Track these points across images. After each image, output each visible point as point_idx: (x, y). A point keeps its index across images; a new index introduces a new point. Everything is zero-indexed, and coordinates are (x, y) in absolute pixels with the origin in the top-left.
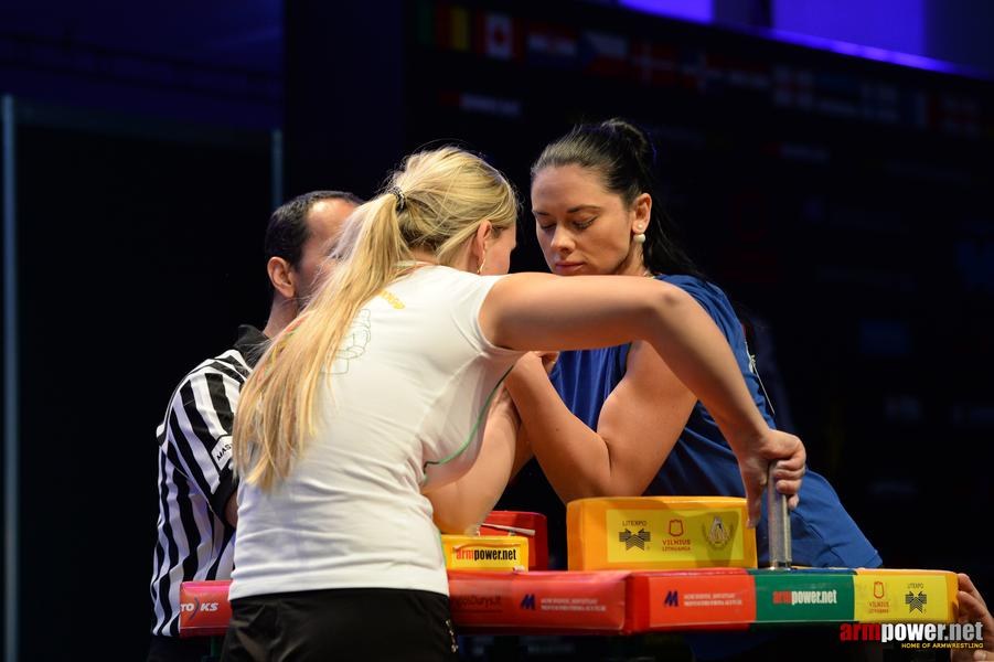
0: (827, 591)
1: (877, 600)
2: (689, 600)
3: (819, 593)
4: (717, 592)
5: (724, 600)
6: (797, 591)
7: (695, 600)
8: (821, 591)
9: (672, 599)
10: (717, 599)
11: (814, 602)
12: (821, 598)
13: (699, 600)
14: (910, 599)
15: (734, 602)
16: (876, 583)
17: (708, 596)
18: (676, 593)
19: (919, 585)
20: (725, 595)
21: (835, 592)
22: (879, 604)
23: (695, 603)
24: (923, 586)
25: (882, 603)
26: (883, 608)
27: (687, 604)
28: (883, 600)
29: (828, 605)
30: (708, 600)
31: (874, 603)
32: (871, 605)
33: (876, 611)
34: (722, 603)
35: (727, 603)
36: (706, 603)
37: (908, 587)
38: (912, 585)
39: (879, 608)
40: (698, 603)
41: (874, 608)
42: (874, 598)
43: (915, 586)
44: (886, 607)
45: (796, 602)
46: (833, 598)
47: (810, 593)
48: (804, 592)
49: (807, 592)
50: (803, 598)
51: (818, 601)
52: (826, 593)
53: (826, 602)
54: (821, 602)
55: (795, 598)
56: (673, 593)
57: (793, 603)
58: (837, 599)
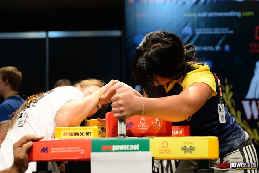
0: (134, 145)
1: (163, 149)
2: (54, 150)
3: (128, 146)
4: (70, 146)
5: (75, 149)
6: (116, 145)
8: (130, 144)
11: (125, 149)
12: (129, 148)
13: (60, 150)
15: (79, 150)
17: (65, 148)
18: (47, 148)
20: (73, 148)
21: (138, 145)
22: (165, 150)
23: (57, 151)
24: (193, 143)
25: (167, 150)
26: (167, 152)
27: (53, 152)
28: (167, 149)
29: (134, 150)
30: (65, 150)
31: (162, 150)
32: (160, 150)
33: (163, 153)
34: (73, 151)
35: (75, 151)
36: (64, 151)
37: (183, 144)
38: (186, 143)
39: (165, 152)
40: (59, 151)
41: (162, 152)
42: (162, 148)
43: (187, 143)
44: (169, 152)
45: (115, 150)
46: (137, 147)
47: (123, 146)
48: (120, 146)
49: (121, 146)
50: (119, 148)
51: (128, 149)
52: (132, 146)
53: (133, 149)
54: (129, 149)
55: (114, 148)
56: (45, 148)
57: (113, 150)
58: (139, 148)
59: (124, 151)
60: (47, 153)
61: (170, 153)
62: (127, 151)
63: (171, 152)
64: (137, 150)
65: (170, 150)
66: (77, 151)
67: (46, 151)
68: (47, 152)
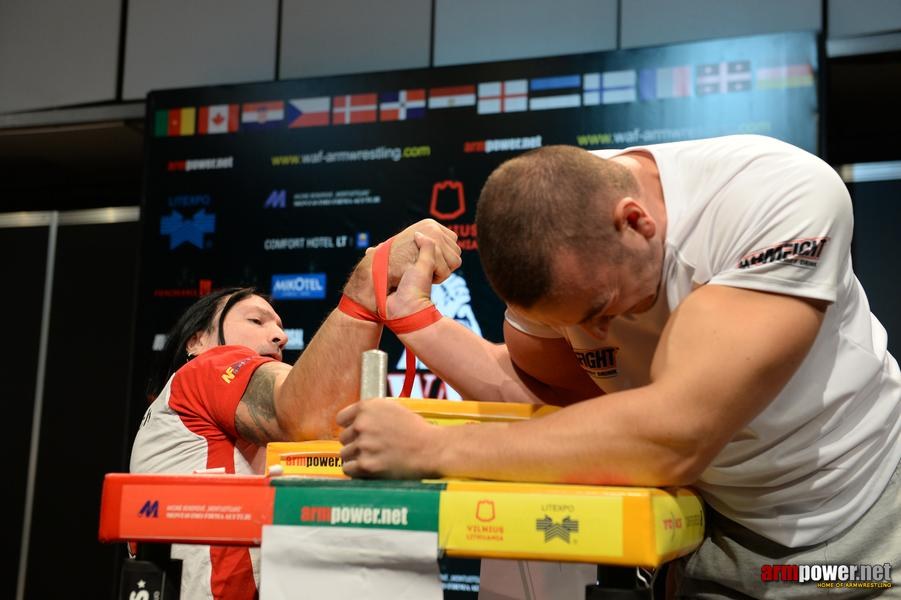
1: (482, 524)
2: (173, 512)
3: (376, 512)
4: (217, 505)
5: (225, 514)
7: (181, 512)
9: (150, 509)
10: (215, 512)
11: (368, 521)
12: (379, 517)
13: (190, 512)
14: (545, 525)
15: (240, 517)
16: (480, 503)
17: (202, 508)
18: (156, 504)
19: (566, 507)
20: (225, 509)
22: (485, 529)
23: (181, 516)
24: (573, 507)
25: (490, 528)
26: (492, 534)
27: (170, 516)
28: (493, 524)
29: (391, 526)
30: (201, 512)
31: (475, 527)
32: (470, 529)
33: (479, 537)
34: (222, 517)
35: (228, 517)
36: (197, 516)
37: (543, 509)
38: (550, 506)
39: (486, 534)
40: (187, 516)
41: (477, 533)
42: (477, 521)
43: (554, 507)
44: (499, 534)
45: (338, 520)
46: (401, 518)
47: (362, 510)
48: (352, 509)
49: (357, 509)
50: (350, 516)
51: (375, 521)
52: (389, 511)
53: (389, 522)
54: (379, 522)
55: (336, 516)
56: (152, 503)
57: (333, 521)
58: (408, 519)
59: (363, 525)
60: (154, 519)
61: (502, 539)
62: (371, 526)
63: (505, 535)
64: (400, 527)
65: (501, 530)
66: (234, 517)
67: (152, 514)
68: (156, 515)
